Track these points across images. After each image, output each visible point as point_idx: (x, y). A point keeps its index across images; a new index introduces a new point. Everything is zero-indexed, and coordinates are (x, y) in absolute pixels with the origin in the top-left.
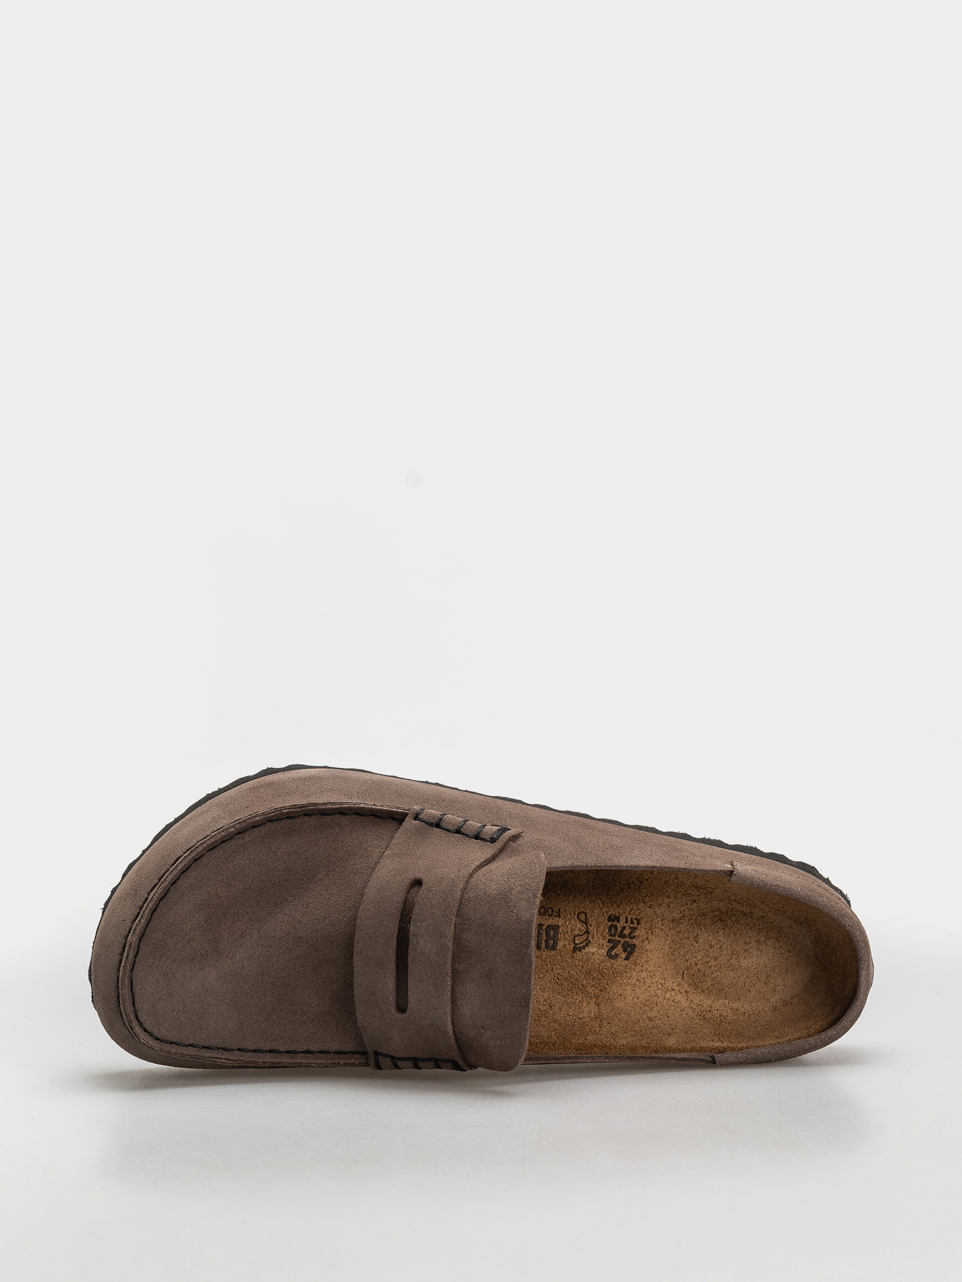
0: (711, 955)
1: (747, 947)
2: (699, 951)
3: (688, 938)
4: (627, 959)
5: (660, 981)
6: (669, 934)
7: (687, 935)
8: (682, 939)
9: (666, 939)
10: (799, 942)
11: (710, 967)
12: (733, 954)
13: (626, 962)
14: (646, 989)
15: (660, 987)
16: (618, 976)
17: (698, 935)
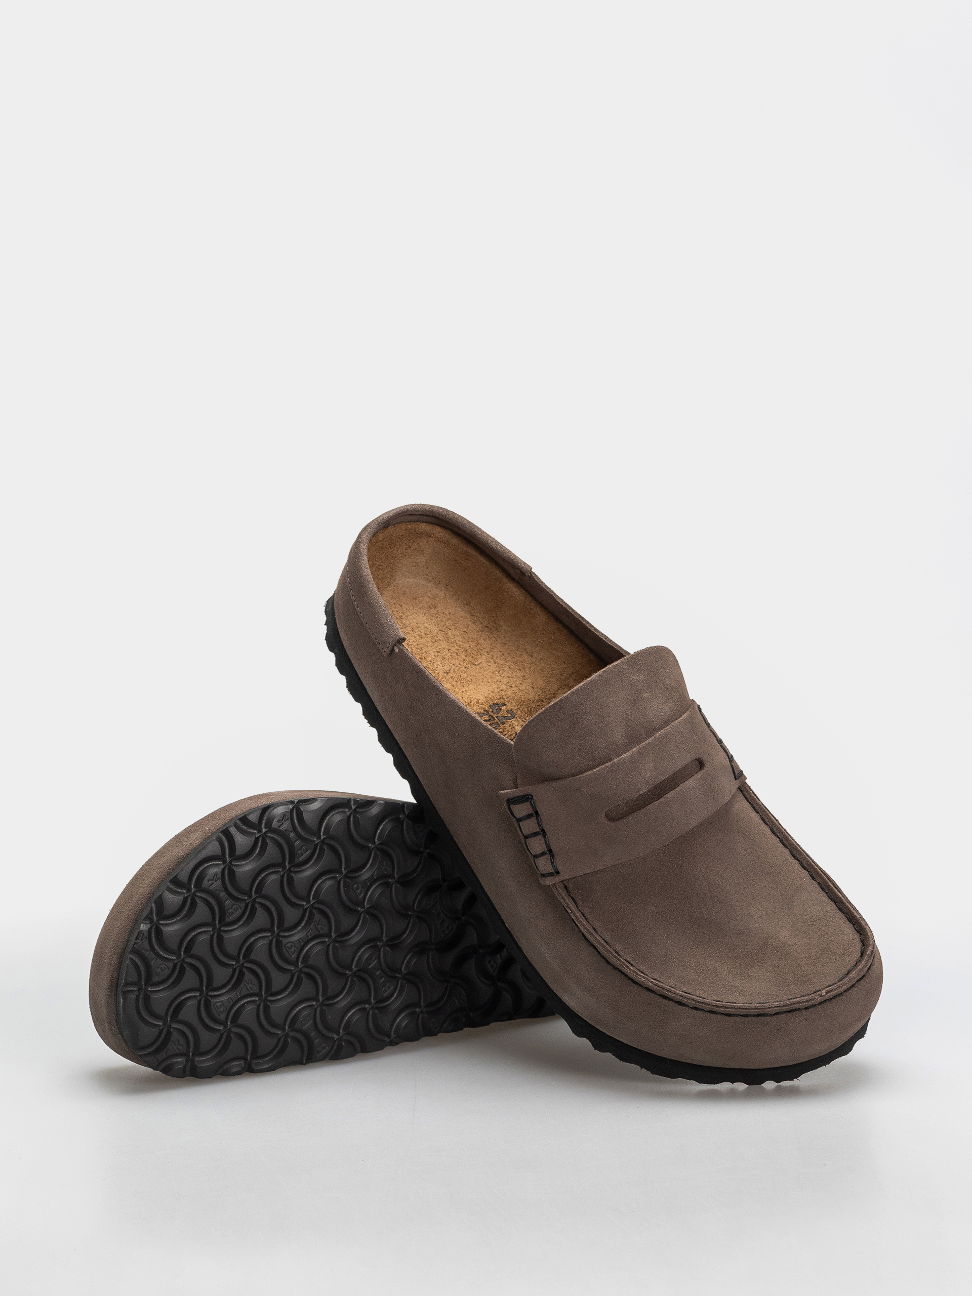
0: (449, 654)
1: (423, 635)
2: (454, 665)
3: (452, 677)
4: (504, 705)
5: (498, 674)
6: (461, 691)
7: (451, 680)
8: (456, 681)
9: (466, 691)
10: (389, 603)
11: (458, 650)
12: (436, 641)
13: (507, 703)
14: (512, 678)
15: (502, 671)
16: (522, 701)
17: (444, 673)
